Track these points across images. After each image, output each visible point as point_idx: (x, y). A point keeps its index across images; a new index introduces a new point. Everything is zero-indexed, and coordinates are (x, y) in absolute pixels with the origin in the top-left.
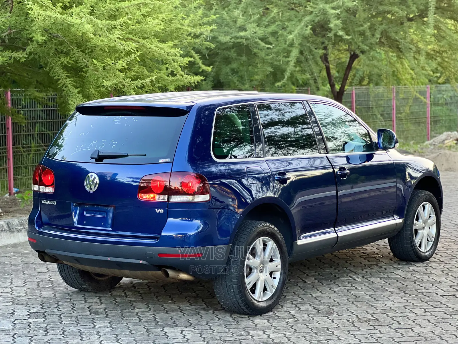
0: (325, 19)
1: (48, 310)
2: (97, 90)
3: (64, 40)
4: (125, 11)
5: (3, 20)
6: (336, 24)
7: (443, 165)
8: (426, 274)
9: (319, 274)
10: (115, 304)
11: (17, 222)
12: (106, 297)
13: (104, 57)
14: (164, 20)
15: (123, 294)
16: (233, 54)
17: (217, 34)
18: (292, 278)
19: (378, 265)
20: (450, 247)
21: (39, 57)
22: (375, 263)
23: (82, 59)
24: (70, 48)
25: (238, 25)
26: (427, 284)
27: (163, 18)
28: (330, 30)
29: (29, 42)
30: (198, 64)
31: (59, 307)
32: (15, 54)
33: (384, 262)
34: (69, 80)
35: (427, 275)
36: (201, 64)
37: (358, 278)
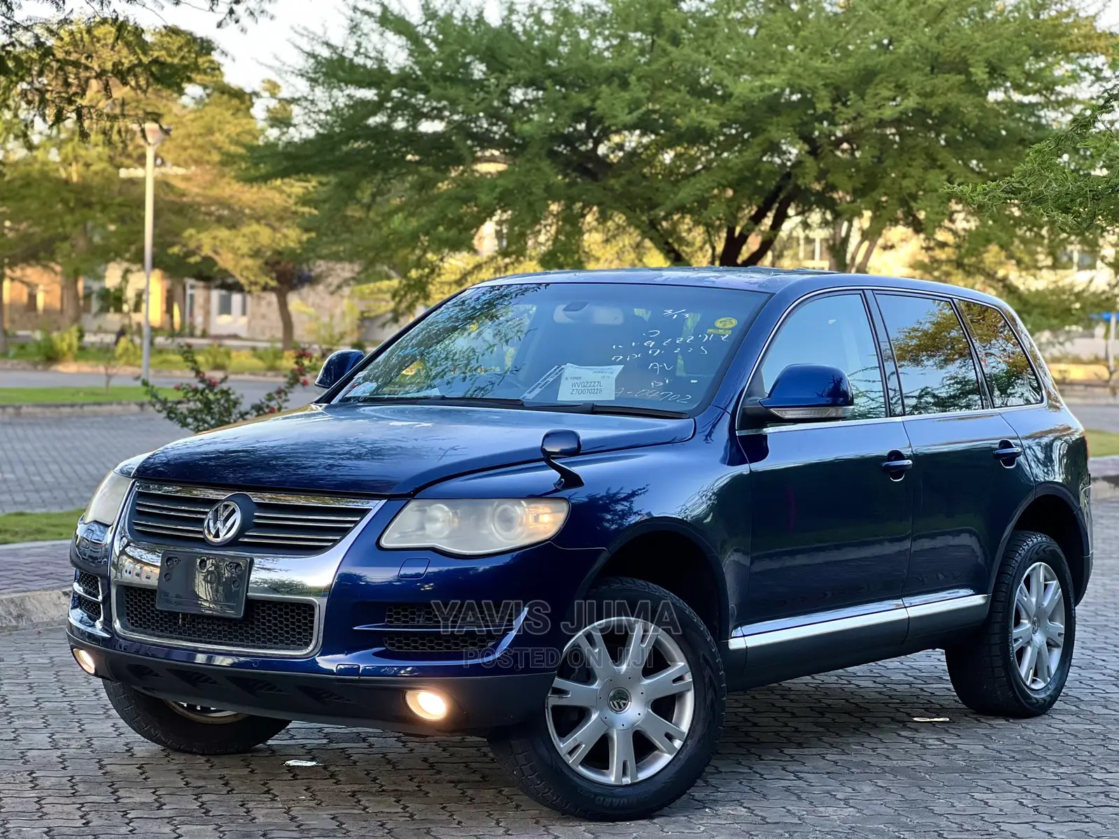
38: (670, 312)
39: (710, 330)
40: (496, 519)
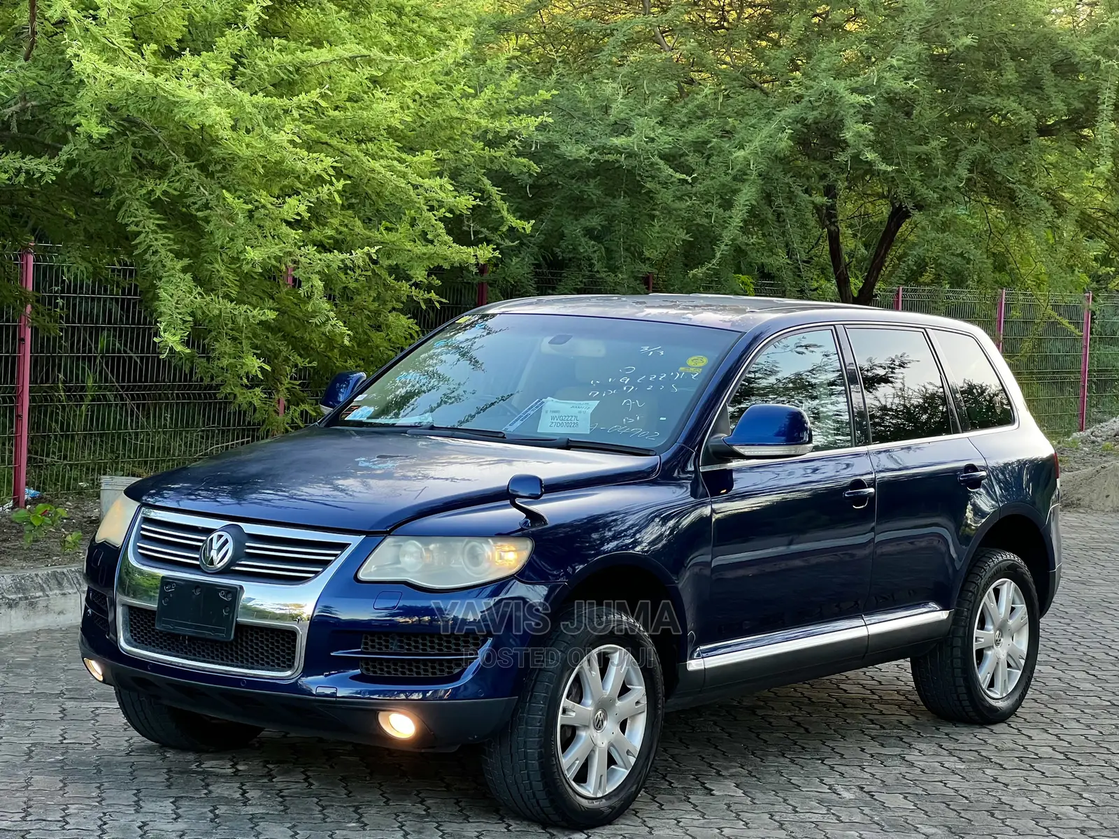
0: (833, 117)
1: (38, 826)
2: (233, 266)
3: (156, 137)
4: (315, 71)
5: (4, 75)
6: (858, 132)
7: (1107, 496)
8: (1023, 791)
9: (750, 773)
10: (212, 821)
11: (9, 581)
12: (192, 799)
13: (252, 188)
14: (417, 97)
15: (237, 795)
16: (593, 190)
17: (555, 137)
18: (678, 780)
19: (903, 758)
20: (1096, 721)
21: (93, 173)
22: (897, 751)
23: (198, 188)
24: (170, 158)
25: (612, 119)
26: (1023, 821)
27: (416, 93)
28: (843, 145)
29: (69, 134)
30: (499, 212)
31: (68, 819)
32: (31, 163)
33: (920, 751)
34: (165, 238)
35: (1028, 794)
36: (505, 213)
37: (848, 790)
38: (646, 348)
39: (681, 369)
40: (466, 556)
